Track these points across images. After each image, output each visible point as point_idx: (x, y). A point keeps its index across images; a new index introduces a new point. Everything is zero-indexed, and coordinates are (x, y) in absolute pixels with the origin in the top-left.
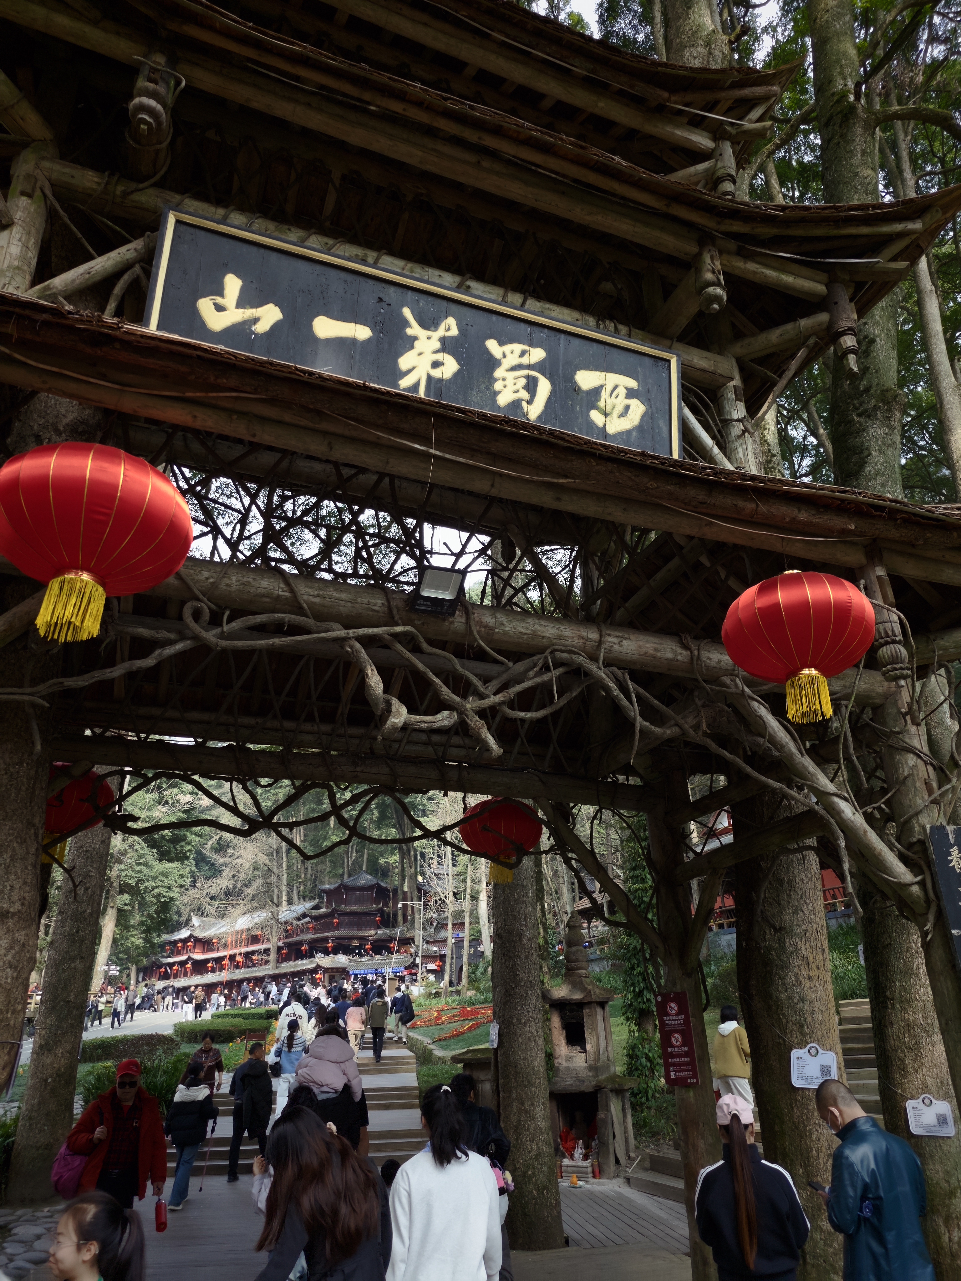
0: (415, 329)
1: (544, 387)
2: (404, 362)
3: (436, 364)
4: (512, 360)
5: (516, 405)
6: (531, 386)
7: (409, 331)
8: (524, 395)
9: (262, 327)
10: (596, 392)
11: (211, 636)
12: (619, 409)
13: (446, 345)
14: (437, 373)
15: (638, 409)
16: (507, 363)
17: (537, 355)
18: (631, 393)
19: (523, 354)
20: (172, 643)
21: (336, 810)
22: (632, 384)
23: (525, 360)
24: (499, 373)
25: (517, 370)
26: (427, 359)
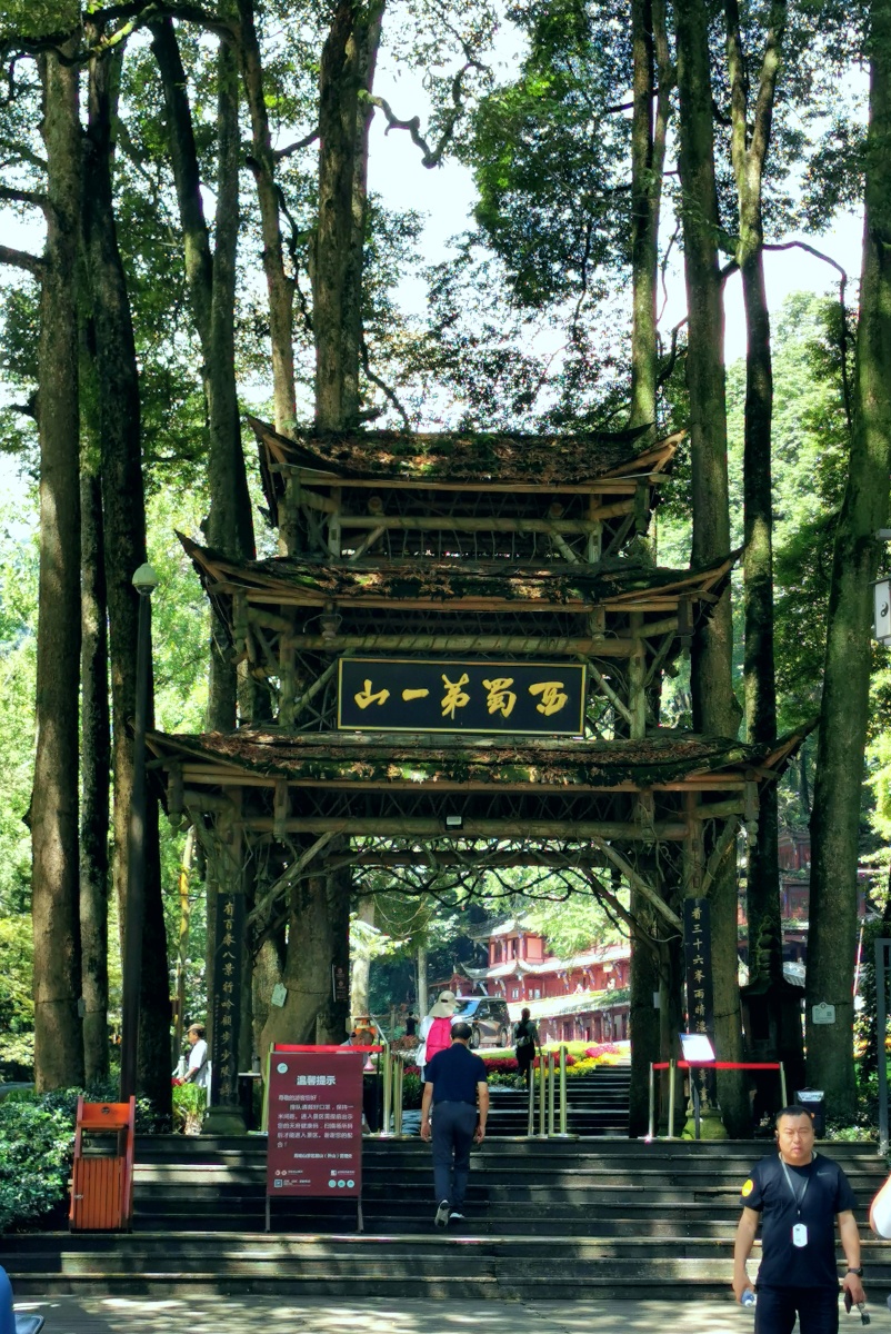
0: (448, 685)
1: (513, 698)
2: (444, 703)
3: (459, 700)
4: (497, 688)
5: (499, 710)
6: (506, 699)
7: (445, 687)
8: (503, 704)
9: (381, 702)
10: (540, 695)
12: (553, 701)
13: (464, 689)
14: (459, 704)
15: (563, 698)
16: (493, 691)
17: (509, 682)
18: (559, 691)
19: (501, 683)
21: (461, 881)
22: (561, 685)
23: (504, 686)
24: (489, 697)
25: (499, 693)
26: (454, 698)
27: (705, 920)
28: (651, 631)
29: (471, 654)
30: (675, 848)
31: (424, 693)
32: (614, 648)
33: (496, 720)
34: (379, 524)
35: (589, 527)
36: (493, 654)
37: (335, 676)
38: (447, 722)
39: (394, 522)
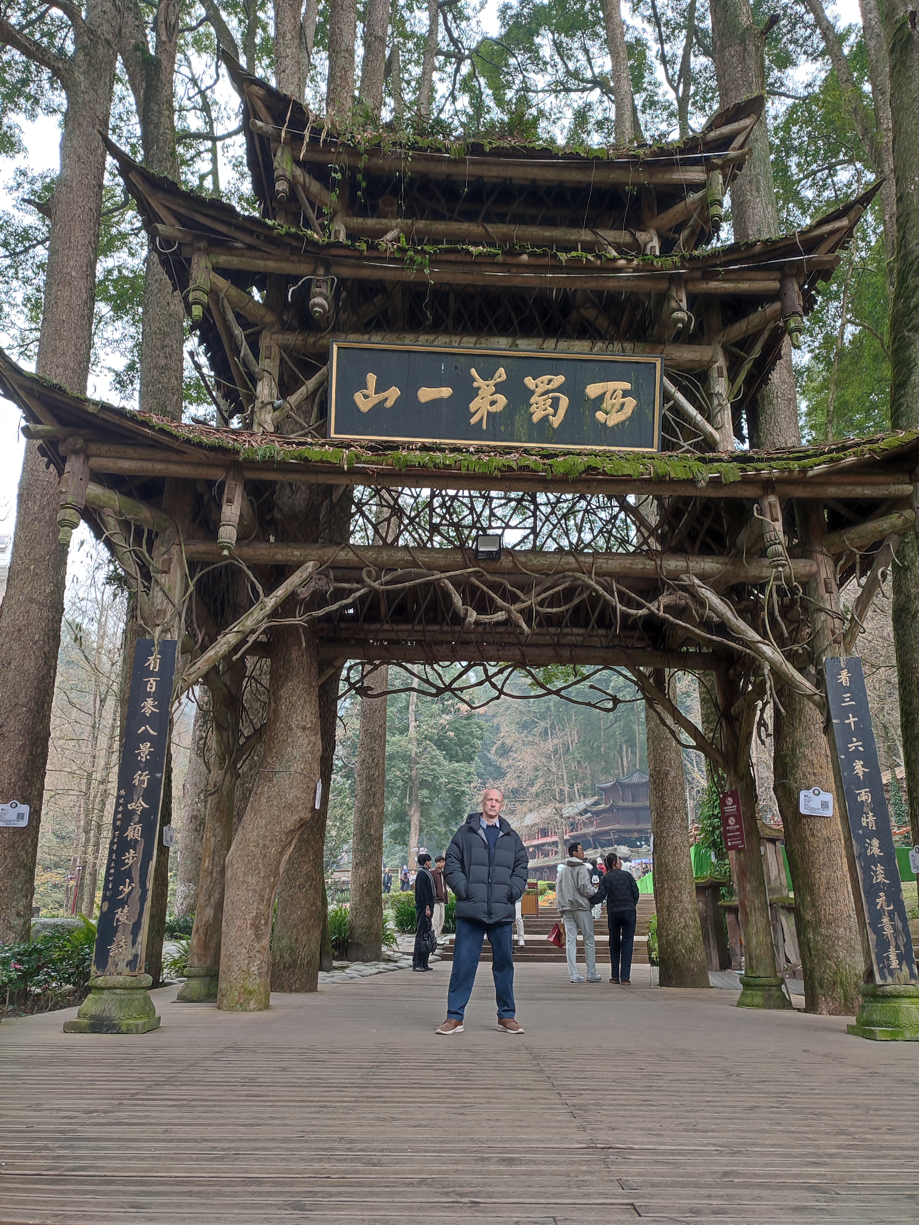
0: (479, 382)
1: (564, 401)
2: (473, 407)
3: (493, 403)
4: (543, 388)
5: (545, 419)
6: (555, 404)
7: (475, 384)
8: (551, 410)
9: (389, 404)
10: (601, 398)
11: (376, 585)
12: (617, 407)
13: (500, 388)
14: (493, 409)
15: (631, 403)
16: (538, 392)
17: (560, 380)
18: (625, 394)
19: (550, 382)
20: (358, 590)
21: (488, 678)
22: (627, 386)
23: (550, 387)
24: (533, 400)
25: (547, 394)
26: (487, 400)
31: (446, 392)
33: (542, 430)
35: (644, 237)
38: (476, 432)
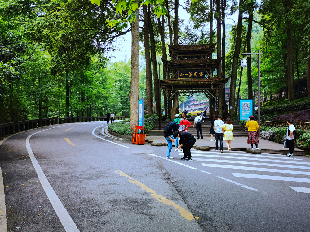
0: (190, 73)
2: (189, 75)
10: (200, 74)
15: (203, 74)
25: (196, 74)
26: (191, 75)
27: (218, 98)
28: (212, 66)
29: (192, 70)
30: (215, 90)
31: (187, 74)
32: (208, 69)
33: (195, 77)
34: (182, 56)
35: (205, 55)
36: (195, 70)
37: (178, 73)
38: (190, 77)
39: (184, 55)
